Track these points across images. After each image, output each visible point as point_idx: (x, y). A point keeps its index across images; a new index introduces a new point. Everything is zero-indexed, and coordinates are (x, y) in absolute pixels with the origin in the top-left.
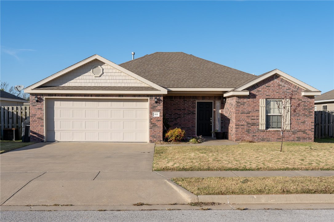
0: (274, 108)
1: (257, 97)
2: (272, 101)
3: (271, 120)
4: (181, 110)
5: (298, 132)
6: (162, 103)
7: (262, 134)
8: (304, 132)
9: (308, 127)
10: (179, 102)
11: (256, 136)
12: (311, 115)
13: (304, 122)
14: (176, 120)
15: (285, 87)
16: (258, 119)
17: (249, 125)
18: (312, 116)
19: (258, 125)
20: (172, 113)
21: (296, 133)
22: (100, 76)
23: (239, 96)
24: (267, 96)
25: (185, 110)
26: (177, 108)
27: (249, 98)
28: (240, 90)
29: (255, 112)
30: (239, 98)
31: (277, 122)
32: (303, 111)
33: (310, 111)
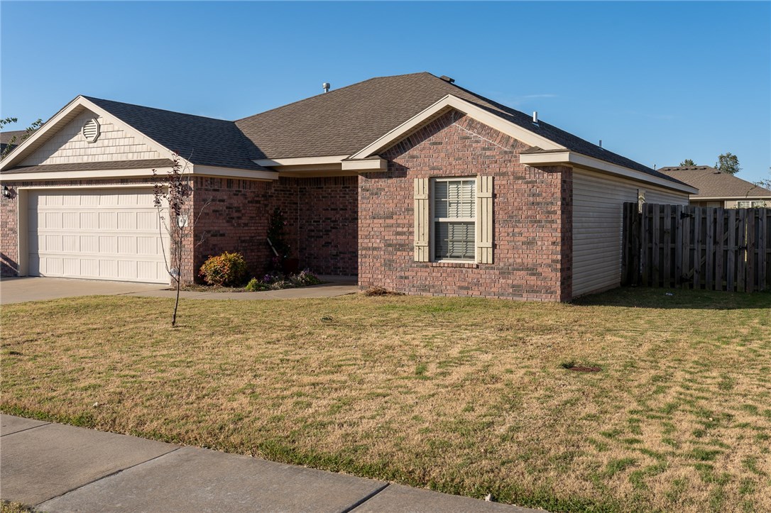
0: (458, 203)
1: (410, 173)
2: (451, 183)
3: (450, 235)
4: (336, 209)
5: (514, 269)
6: (192, 196)
7: (423, 273)
8: (532, 271)
9: (545, 257)
10: (332, 191)
11: (406, 278)
12: (552, 222)
13: (530, 243)
14: (327, 234)
15: (477, 142)
16: (411, 233)
17: (390, 249)
18: (554, 226)
19: (412, 249)
20: (320, 218)
21: (509, 273)
22: (95, 141)
23: (367, 173)
24: (433, 169)
25: (346, 209)
26: (329, 206)
27: (390, 177)
28: (363, 157)
29: (404, 212)
30: (367, 177)
31: (467, 242)
32: (530, 209)
33: (549, 209)
